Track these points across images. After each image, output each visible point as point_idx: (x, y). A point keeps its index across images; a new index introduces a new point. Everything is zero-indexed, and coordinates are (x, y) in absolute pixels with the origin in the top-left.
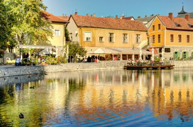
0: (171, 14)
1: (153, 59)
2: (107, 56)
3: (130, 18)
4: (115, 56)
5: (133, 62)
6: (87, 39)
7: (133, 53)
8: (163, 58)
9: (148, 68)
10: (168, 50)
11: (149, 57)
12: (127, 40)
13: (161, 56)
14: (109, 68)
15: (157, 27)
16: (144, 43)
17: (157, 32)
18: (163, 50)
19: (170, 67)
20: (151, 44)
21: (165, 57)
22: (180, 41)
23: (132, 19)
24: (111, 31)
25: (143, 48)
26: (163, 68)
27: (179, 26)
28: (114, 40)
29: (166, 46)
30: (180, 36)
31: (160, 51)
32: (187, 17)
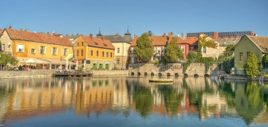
0: (91, 35)
1: (76, 68)
2: (37, 66)
3: (59, 35)
4: (45, 65)
5: (61, 71)
6: (20, 50)
7: (61, 63)
8: (84, 68)
9: (72, 76)
10: (88, 62)
11: (73, 67)
12: (57, 53)
13: (83, 66)
14: (39, 76)
15: (81, 44)
16: (70, 55)
17: (80, 48)
18: (85, 61)
19: (90, 75)
20: (76, 57)
21: (87, 68)
22: (98, 55)
23: (61, 36)
24: (43, 45)
25: (69, 60)
26: (84, 76)
27: (97, 44)
28: (45, 52)
29: (88, 59)
30: (98, 52)
31: (83, 62)
32: (102, 38)
